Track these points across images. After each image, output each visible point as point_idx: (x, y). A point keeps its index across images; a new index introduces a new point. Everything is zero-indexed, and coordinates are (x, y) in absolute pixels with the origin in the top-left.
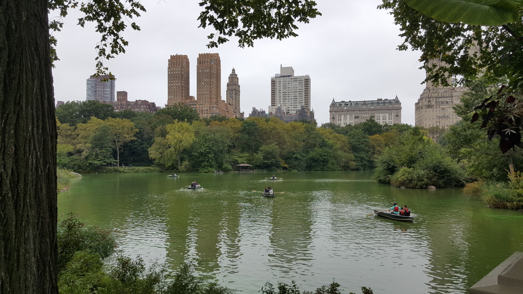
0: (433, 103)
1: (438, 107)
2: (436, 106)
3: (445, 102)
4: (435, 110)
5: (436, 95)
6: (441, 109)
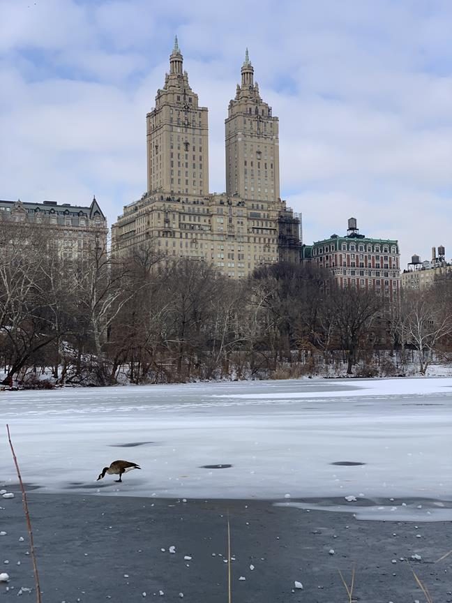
0: (175, 226)
1: (184, 235)
2: (181, 234)
3: (197, 227)
4: (178, 241)
5: (179, 206)
6: (189, 241)
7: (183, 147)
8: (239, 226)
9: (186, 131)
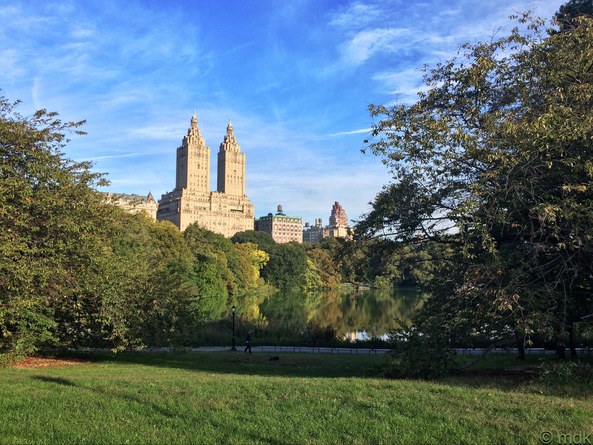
0: (191, 207)
1: (196, 212)
2: (195, 212)
3: (203, 208)
4: (193, 216)
5: (194, 197)
6: (199, 216)
7: (197, 167)
8: (225, 208)
9: (199, 158)
